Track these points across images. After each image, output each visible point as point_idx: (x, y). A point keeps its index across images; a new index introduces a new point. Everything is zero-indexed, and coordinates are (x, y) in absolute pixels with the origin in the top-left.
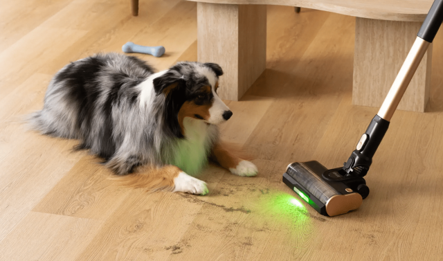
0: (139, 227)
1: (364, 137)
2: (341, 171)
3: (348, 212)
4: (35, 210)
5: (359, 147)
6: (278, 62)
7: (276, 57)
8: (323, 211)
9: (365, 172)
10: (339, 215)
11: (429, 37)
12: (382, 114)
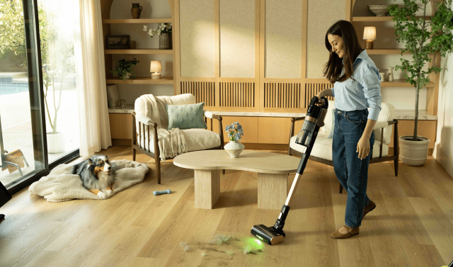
0: (182, 261)
1: (281, 214)
2: (273, 228)
3: (280, 243)
4: (138, 256)
5: (279, 218)
6: (225, 193)
7: (223, 191)
8: (270, 243)
9: (282, 227)
10: (276, 244)
11: (301, 173)
12: (287, 204)
